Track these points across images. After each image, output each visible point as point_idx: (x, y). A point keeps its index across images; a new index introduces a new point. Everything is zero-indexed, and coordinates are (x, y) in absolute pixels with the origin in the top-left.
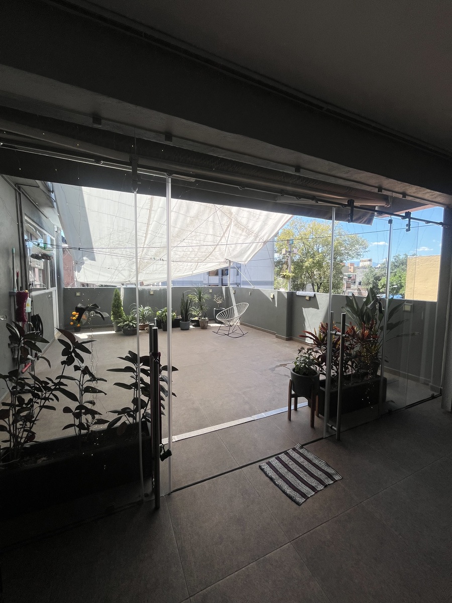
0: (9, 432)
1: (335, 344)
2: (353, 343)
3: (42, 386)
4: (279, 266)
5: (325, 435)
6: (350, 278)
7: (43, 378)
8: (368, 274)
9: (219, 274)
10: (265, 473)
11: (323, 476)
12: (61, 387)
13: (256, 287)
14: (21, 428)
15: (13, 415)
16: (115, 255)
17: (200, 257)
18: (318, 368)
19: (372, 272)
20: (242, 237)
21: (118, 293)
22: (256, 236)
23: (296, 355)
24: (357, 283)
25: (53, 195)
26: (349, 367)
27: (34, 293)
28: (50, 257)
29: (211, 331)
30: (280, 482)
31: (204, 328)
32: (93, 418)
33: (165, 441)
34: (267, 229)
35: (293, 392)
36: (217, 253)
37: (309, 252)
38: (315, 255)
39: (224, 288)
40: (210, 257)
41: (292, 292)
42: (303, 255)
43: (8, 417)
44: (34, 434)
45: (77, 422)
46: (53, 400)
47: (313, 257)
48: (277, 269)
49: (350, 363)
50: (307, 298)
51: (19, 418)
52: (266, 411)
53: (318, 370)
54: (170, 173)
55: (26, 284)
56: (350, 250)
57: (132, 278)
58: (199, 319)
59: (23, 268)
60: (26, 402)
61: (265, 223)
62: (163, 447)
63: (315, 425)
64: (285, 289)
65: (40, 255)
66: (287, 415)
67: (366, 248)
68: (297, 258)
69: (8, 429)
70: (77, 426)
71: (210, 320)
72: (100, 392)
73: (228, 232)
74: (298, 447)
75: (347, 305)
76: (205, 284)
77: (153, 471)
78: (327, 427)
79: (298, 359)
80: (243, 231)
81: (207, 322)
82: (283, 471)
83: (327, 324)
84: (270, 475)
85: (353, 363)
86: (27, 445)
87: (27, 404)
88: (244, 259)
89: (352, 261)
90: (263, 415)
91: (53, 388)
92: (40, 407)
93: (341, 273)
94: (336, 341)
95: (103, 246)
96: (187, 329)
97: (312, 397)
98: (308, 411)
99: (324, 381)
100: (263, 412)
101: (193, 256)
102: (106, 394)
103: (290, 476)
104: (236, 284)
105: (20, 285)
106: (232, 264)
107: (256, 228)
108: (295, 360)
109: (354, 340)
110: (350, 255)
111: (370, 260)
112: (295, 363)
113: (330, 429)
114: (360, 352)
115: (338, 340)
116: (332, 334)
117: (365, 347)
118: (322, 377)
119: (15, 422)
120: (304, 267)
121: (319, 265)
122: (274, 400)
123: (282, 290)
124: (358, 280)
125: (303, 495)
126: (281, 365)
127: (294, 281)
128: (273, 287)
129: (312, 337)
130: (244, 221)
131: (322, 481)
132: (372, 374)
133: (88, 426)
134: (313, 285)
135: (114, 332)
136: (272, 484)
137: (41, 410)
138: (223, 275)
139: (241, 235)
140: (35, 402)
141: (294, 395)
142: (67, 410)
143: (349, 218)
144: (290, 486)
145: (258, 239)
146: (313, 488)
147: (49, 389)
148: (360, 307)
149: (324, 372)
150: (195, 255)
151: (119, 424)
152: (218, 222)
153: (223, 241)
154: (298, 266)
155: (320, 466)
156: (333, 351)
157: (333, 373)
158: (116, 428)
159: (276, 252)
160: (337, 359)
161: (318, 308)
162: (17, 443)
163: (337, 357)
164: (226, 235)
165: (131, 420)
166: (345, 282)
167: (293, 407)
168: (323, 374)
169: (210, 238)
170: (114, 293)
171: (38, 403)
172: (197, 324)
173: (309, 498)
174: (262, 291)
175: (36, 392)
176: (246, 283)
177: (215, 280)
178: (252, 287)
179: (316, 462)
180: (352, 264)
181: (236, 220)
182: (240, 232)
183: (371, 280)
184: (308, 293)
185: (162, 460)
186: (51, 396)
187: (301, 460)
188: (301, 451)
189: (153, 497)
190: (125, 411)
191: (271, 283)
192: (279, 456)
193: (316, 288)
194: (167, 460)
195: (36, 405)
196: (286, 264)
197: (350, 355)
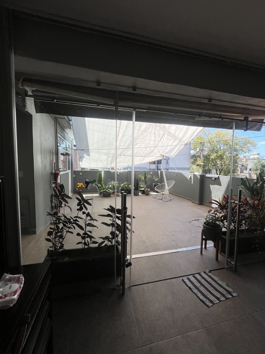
0: (52, 243)
1: (233, 209)
2: (246, 209)
3: (68, 221)
4: (193, 158)
5: (226, 266)
6: (243, 166)
7: (68, 217)
8: (257, 163)
9: (156, 163)
10: (186, 284)
11: (225, 292)
12: (77, 222)
13: (180, 171)
14: (57, 241)
15: (54, 234)
16: (100, 153)
17: (146, 153)
18: (221, 223)
19: (260, 162)
20: (171, 141)
21: (101, 174)
22: (180, 141)
23: (206, 214)
24: (248, 169)
25: (71, 122)
26: (243, 224)
27: (61, 173)
28: (69, 154)
29: (151, 197)
30: (195, 291)
31: (147, 194)
32: (91, 240)
33: (128, 257)
34: (187, 136)
35: (204, 237)
36: (156, 150)
37: (214, 149)
38: (218, 151)
39: (159, 171)
40: (152, 153)
41: (203, 175)
42: (210, 151)
43: (52, 235)
44: (63, 245)
45: (83, 241)
46: (72, 228)
47: (217, 152)
48: (192, 160)
49: (244, 222)
50: (213, 179)
51: (57, 236)
52: (186, 247)
53: (221, 224)
54: (135, 108)
55: (58, 169)
56: (243, 147)
57: (108, 166)
58: (145, 189)
59: (57, 160)
60: (60, 228)
61: (186, 132)
62: (127, 260)
63: (219, 259)
64: (198, 173)
65: (65, 154)
66: (199, 251)
67: (255, 146)
68: (205, 153)
69: (52, 241)
70: (84, 243)
71: (151, 190)
72: (95, 226)
73: (163, 139)
74: (207, 271)
75: (242, 184)
76: (147, 169)
77: (121, 273)
78: (228, 261)
79: (208, 217)
80: (172, 137)
81: (149, 191)
82: (198, 285)
83: (228, 196)
84: (189, 286)
85: (246, 222)
86: (60, 250)
87: (61, 229)
88: (172, 155)
89: (245, 154)
90: (184, 249)
91: (73, 222)
92: (66, 231)
93: (237, 163)
94: (234, 207)
95: (94, 148)
96: (138, 195)
97: (217, 242)
98: (214, 250)
99: (225, 232)
100: (184, 247)
101: (142, 153)
102: (98, 228)
103: (202, 289)
104: (166, 169)
105: (55, 169)
106: (164, 157)
107: (180, 136)
108: (206, 217)
109: (247, 207)
110: (243, 151)
111: (258, 154)
112: (206, 219)
113: (229, 263)
114: (251, 215)
115: (236, 206)
116: (231, 202)
117: (255, 212)
118: (224, 230)
119: (55, 238)
120: (211, 159)
121: (221, 157)
122: (191, 241)
123: (196, 173)
124: (249, 168)
125: (211, 301)
126: (195, 220)
127: (203, 168)
128: (190, 171)
129: (218, 204)
130: (173, 132)
131: (224, 295)
132: (260, 230)
133: (89, 244)
134: (216, 170)
135: (98, 195)
136: (191, 291)
137: (67, 233)
138: (158, 164)
139: (171, 140)
140: (64, 229)
141: (204, 239)
142: (78, 234)
143: (245, 129)
144: (202, 295)
145: (182, 142)
146: (218, 299)
147: (70, 223)
148: (251, 185)
149: (225, 226)
150: (143, 152)
151: (103, 245)
152: (157, 133)
153: (160, 143)
154: (207, 158)
155: (223, 285)
156: (232, 213)
157: (232, 227)
158: (102, 247)
159: (192, 150)
160: (234, 219)
161: (221, 185)
162: (56, 249)
163: (234, 217)
164: (162, 140)
165: (110, 243)
166: (239, 169)
167: (203, 246)
168: (225, 227)
169: (152, 142)
170: (99, 173)
171: (65, 229)
172: (143, 192)
173: (215, 304)
174: (183, 174)
175: (65, 223)
176: (173, 169)
177: (154, 167)
178: (177, 171)
179: (220, 282)
180: (245, 157)
181: (168, 131)
182: (170, 138)
183: (259, 167)
184: (213, 175)
185: (127, 268)
186: (72, 227)
187: (209, 280)
188: (209, 274)
189: (121, 287)
190: (107, 238)
191: (189, 169)
192: (195, 275)
193: (218, 172)
194: (129, 268)
195: (64, 230)
196: (199, 157)
197: (244, 216)
